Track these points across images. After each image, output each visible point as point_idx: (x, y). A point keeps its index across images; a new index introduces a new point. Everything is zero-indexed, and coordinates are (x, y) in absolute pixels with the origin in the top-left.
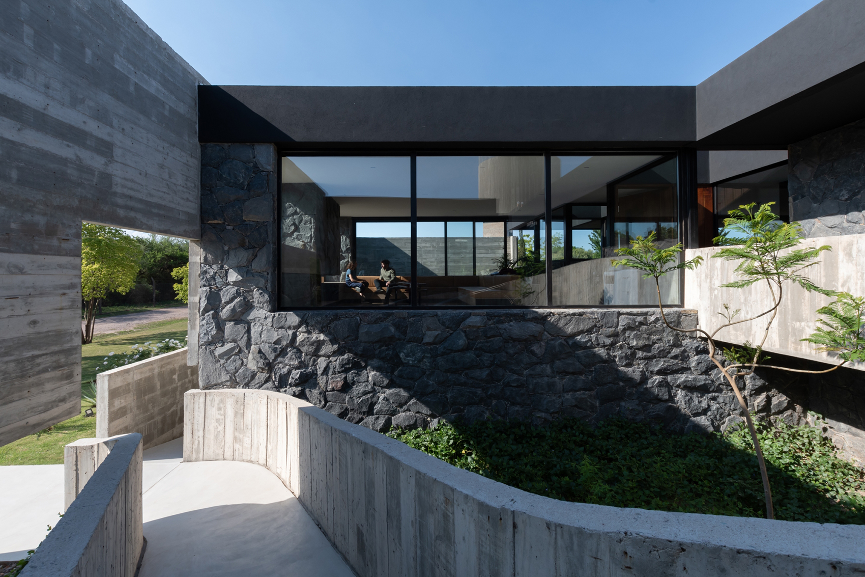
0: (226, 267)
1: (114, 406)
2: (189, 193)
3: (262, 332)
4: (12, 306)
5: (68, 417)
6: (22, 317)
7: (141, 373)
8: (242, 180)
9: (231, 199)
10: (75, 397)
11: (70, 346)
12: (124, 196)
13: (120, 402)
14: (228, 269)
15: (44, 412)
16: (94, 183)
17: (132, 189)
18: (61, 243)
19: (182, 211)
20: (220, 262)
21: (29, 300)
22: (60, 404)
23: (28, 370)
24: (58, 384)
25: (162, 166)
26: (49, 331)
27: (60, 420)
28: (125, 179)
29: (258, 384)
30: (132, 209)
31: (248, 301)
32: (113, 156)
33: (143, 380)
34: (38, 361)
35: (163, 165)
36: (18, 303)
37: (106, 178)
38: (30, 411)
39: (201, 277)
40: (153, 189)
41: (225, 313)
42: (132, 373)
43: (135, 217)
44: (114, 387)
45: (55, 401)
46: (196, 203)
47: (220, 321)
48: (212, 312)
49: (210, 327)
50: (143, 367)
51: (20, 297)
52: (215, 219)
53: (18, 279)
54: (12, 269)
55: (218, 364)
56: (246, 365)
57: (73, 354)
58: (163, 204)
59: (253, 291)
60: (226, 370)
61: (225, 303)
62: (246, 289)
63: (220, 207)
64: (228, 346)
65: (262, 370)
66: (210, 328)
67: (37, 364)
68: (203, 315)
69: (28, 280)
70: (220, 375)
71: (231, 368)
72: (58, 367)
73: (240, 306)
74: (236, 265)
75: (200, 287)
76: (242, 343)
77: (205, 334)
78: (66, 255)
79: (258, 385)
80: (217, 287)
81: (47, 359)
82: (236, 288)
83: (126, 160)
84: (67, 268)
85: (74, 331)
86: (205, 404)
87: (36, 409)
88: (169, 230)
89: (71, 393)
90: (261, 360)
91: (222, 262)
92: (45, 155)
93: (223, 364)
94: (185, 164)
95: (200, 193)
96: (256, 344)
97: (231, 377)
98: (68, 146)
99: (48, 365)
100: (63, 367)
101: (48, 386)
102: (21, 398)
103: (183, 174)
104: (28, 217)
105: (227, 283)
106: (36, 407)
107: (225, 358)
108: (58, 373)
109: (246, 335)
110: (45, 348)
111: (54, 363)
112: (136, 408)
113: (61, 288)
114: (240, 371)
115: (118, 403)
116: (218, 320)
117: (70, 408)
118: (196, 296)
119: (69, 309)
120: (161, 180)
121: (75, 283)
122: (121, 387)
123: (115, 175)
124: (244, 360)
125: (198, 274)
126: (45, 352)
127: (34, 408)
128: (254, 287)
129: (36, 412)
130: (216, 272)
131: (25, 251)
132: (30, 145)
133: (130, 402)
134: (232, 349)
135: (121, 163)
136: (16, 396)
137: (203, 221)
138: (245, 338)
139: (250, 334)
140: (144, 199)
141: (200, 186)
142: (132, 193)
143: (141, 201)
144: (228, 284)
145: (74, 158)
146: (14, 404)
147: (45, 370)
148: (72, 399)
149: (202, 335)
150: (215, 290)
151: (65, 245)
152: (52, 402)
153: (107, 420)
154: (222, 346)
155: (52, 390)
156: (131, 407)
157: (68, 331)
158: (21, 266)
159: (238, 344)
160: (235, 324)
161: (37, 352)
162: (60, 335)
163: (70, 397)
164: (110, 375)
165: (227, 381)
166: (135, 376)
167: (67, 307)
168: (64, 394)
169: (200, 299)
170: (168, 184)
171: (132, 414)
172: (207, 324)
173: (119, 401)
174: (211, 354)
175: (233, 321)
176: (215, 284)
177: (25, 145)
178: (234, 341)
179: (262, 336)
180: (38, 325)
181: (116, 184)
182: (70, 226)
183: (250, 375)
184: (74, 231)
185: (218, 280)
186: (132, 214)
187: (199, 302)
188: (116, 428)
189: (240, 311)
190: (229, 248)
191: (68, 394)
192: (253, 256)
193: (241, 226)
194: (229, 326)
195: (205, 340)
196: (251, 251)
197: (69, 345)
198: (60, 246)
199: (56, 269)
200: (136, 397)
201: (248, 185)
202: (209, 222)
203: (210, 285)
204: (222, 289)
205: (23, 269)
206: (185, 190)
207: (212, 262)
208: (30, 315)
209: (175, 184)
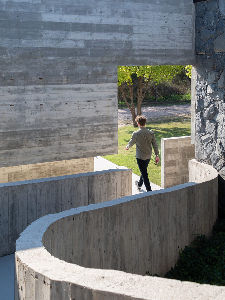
0: (207, 83)
1: (168, 159)
2: (185, 38)
3: (222, 130)
4: (89, 104)
5: (112, 154)
6: (93, 109)
7: (186, 143)
8: (213, 25)
9: (208, 38)
10: (115, 146)
11: (113, 123)
12: (139, 50)
13: (172, 157)
14: (207, 85)
15: (102, 149)
16: (123, 48)
17: (144, 45)
18: (108, 77)
19: (179, 50)
20: (204, 80)
21: (95, 102)
22: (109, 147)
23: (95, 130)
24: (108, 138)
25: (163, 28)
26: (103, 115)
27: (109, 154)
28: (140, 41)
29: (220, 166)
30: (144, 55)
31: (216, 107)
32: (133, 32)
33: (187, 147)
34: (99, 127)
35: (165, 26)
36: (91, 103)
37: (129, 43)
38: (96, 147)
39: (196, 89)
40: (158, 42)
41: (205, 114)
42: (179, 142)
43: (146, 59)
44: (168, 147)
45: (106, 145)
46: (191, 42)
47: (204, 119)
48: (200, 112)
49: (199, 122)
50: (187, 140)
51: (92, 101)
52: (201, 52)
53: (92, 93)
54: (89, 90)
55: (203, 147)
56: (215, 151)
57: (114, 127)
58: (165, 49)
59: (218, 101)
60: (206, 151)
61: (205, 107)
62: (215, 100)
63: (204, 43)
64: (207, 136)
65: (221, 157)
66: (199, 123)
67: (99, 129)
68: (197, 114)
69: (95, 94)
70: (203, 153)
71: (208, 151)
72: (107, 131)
73: (212, 111)
74: (210, 82)
75: (196, 95)
76: (213, 135)
77: (197, 126)
78: (110, 83)
79: (220, 167)
80: (202, 96)
81: (103, 127)
82: (211, 98)
83: (140, 31)
84: (111, 88)
85: (114, 116)
86: (196, 170)
87: (99, 147)
88: (169, 63)
89: (113, 143)
90: (221, 150)
91: (205, 80)
92: (100, 42)
93: (205, 147)
94: (182, 20)
95: (195, 35)
96: (219, 138)
97: (208, 157)
98: (110, 34)
99: (103, 130)
100: (110, 131)
101: (103, 138)
102: (93, 141)
103: (180, 28)
104: (95, 69)
105: (207, 94)
106: (99, 146)
107: (206, 143)
108: (107, 134)
109: (215, 131)
110: (102, 122)
111: (106, 129)
112: (182, 163)
113: (108, 97)
114: (212, 154)
115: (171, 157)
116: (203, 118)
117: (113, 150)
118: (194, 101)
119: (112, 106)
120: (163, 35)
121: (114, 95)
122: (172, 148)
123: (134, 41)
124: (214, 147)
125: (195, 87)
126: (102, 124)
127: (98, 146)
128: (218, 98)
129: (99, 148)
130: (202, 86)
131: (94, 83)
132: (95, 39)
133: (178, 159)
134: (208, 139)
135: (137, 34)
136: (91, 140)
137: (196, 53)
138: (214, 133)
139: (217, 130)
140: (152, 49)
141: (195, 30)
142: (144, 47)
143: (150, 50)
144: (207, 95)
145: (113, 39)
146: (91, 142)
147: (102, 132)
148: (114, 146)
149: (196, 127)
150: (201, 98)
151: (110, 78)
152: (105, 145)
153: (164, 165)
154: (205, 135)
155: (105, 141)
156: (178, 162)
157: (112, 116)
158: (92, 89)
159: (211, 136)
160: (210, 122)
161: (99, 124)
162: (108, 118)
163: (113, 145)
164: (165, 141)
165: (206, 159)
166: (181, 145)
167: (111, 106)
168: (110, 144)
169: (196, 103)
170: (168, 37)
171: (179, 166)
172: (198, 120)
173: (171, 156)
174: (200, 139)
175: (210, 120)
176: (202, 94)
177: (93, 40)
178: (209, 133)
179: (222, 133)
180: (99, 112)
181: (135, 45)
182: (112, 70)
183: (216, 159)
184: (114, 71)
185: (203, 92)
186: (144, 58)
187: (196, 105)
188: (169, 171)
189: (212, 114)
190: (208, 71)
191: (112, 143)
192: (218, 76)
193: (213, 56)
194: (208, 122)
195: (197, 130)
196: (217, 73)
197: (112, 122)
198: (108, 79)
199: (106, 89)
200: (182, 157)
201: (216, 27)
202: (199, 54)
203: (199, 95)
204: (205, 98)
205: (93, 90)
206: (182, 36)
207: (200, 80)
208: (96, 108)
209: (173, 35)
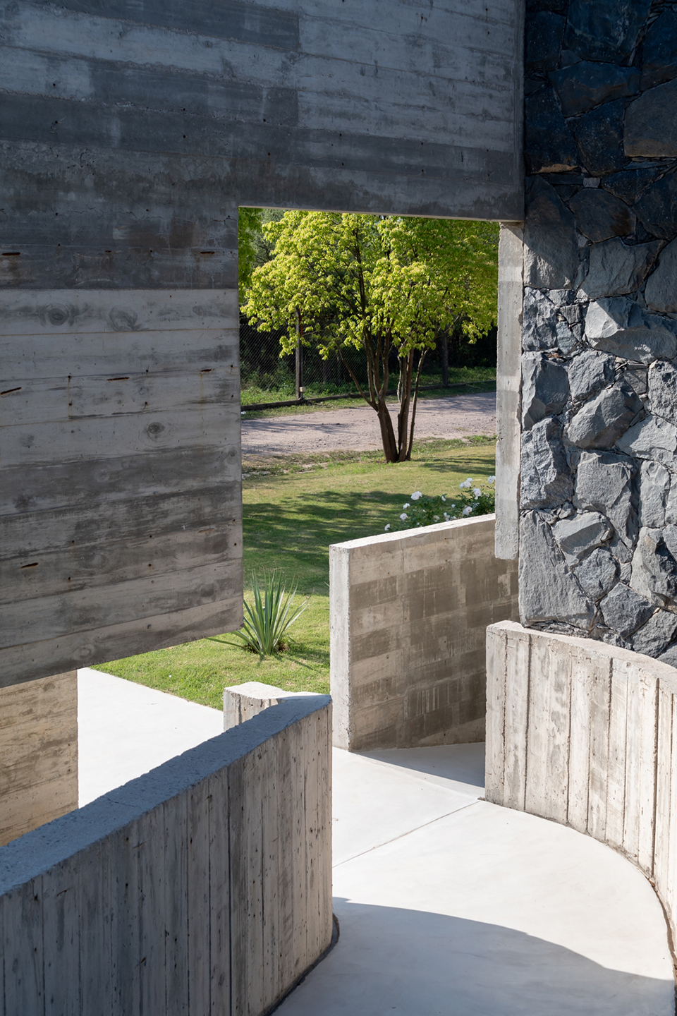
0: (582, 295)
1: (361, 626)
2: (491, 96)
3: (667, 492)
4: (119, 393)
5: (218, 630)
6: (136, 416)
7: (421, 557)
8: (622, 38)
9: (594, 99)
10: (231, 591)
11: (221, 482)
12: (325, 135)
13: (375, 617)
14: (587, 303)
15: (177, 611)
16: (261, 118)
17: (342, 115)
18: (198, 261)
19: (471, 150)
20: (567, 282)
21: (147, 382)
22: (204, 600)
23: (148, 521)
24: (200, 559)
25: (415, 41)
26: (180, 448)
27: (205, 632)
28: (327, 93)
29: (655, 640)
30: (343, 164)
31: (635, 396)
32: (299, 45)
34: (165, 506)
35: (420, 36)
36: (129, 387)
37: (286, 98)
38: (153, 604)
39: (525, 324)
40: (394, 104)
41: (576, 427)
42: (399, 552)
43: (352, 182)
44: (360, 581)
45: (195, 593)
46: (509, 121)
47: (567, 448)
48: (548, 420)
49: (541, 462)
50: (426, 543)
51: (131, 377)
52: (556, 160)
53: (130, 338)
54: (117, 320)
55: (561, 566)
56: (626, 582)
57: (225, 500)
58: (420, 138)
59: (646, 369)
60: (578, 584)
61: (577, 397)
62: (630, 363)
63: (570, 123)
64: (585, 520)
65: (666, 603)
66: (543, 465)
67: (163, 513)
68: (528, 427)
69: (143, 341)
70: (564, 594)
71: (590, 582)
72: (198, 523)
73: (613, 411)
74: (605, 289)
75: (523, 351)
76: (618, 516)
77: (531, 480)
78: (209, 286)
79: (656, 644)
80: (559, 352)
81: (181, 504)
82: (605, 357)
83: (328, 45)
84: (211, 314)
85: (227, 451)
86: (529, 666)
87: (163, 601)
88: (435, 203)
89: (223, 581)
90: (664, 574)
91: (572, 282)
92: (165, 76)
93: (573, 567)
94: (478, 18)
95: (522, 89)
96: (653, 526)
97: (589, 608)
98: (208, 45)
99: (181, 516)
100: (208, 524)
101: (183, 560)
102: (138, 576)
103: (471, 49)
104: (140, 214)
105: (583, 343)
106: (164, 598)
107: (578, 550)
108: (197, 536)
109: (628, 495)
110: (175, 481)
111: (192, 515)
112: (408, 640)
113: (201, 358)
114: (612, 594)
115: (372, 620)
116: (561, 443)
117: (223, 612)
118: (513, 374)
119: (218, 401)
120: (414, 76)
121: (226, 347)
122: (375, 582)
123: (304, 89)
124: (623, 566)
125: (517, 316)
126: (175, 490)
127: (160, 599)
128: (649, 356)
129: (162, 608)
130: (558, 311)
131: (138, 285)
132: (140, 62)
133: (395, 623)
134: (592, 531)
135: (317, 56)
136: (129, 569)
137: (528, 166)
138: (625, 504)
139: (639, 493)
140: (372, 133)
141: (522, 69)
142: (342, 125)
143: (363, 140)
144: (584, 346)
145: (219, 68)
146: (127, 585)
147: (176, 527)
148: (225, 594)
149: (525, 483)
150: (554, 360)
151: (207, 265)
152: (189, 593)
153: (347, 654)
154: (571, 517)
155: (190, 569)
156: (397, 634)
157: (216, 450)
158: (132, 315)
159: (608, 519)
160: (601, 460)
161: (162, 489)
162: (201, 458)
163: (222, 589)
164: (352, 552)
165: (581, 616)
166: (407, 563)
167: (214, 398)
168: (212, 582)
169: (522, 383)
170: (431, 84)
171: (400, 651)
172: (536, 453)
173: (372, 615)
174: (544, 535)
175: (597, 450)
176: (556, 344)
177: (132, 63)
178: (598, 507)
179: (669, 504)
180: (162, 433)
181: (308, 111)
182: (215, 223)
183: (636, 612)
184: (223, 232)
185: (563, 332)
186: (345, 176)
187: (521, 391)
188: (366, 677)
189: (614, 425)
190: (590, 242)
191: (218, 581)
192: (648, 263)
193: (620, 174)
194: (587, 463)
195: (533, 496)
196: (642, 251)
197: (218, 479)
198: (198, 267)
199: (190, 316)
200: (409, 613)
201: (639, 49)
202: (543, 169)
203: (543, 346)
204: (571, 359)
205: (135, 321)
206: (478, 90)
207: (548, 283)
208: (149, 412)
209: (450, 80)
